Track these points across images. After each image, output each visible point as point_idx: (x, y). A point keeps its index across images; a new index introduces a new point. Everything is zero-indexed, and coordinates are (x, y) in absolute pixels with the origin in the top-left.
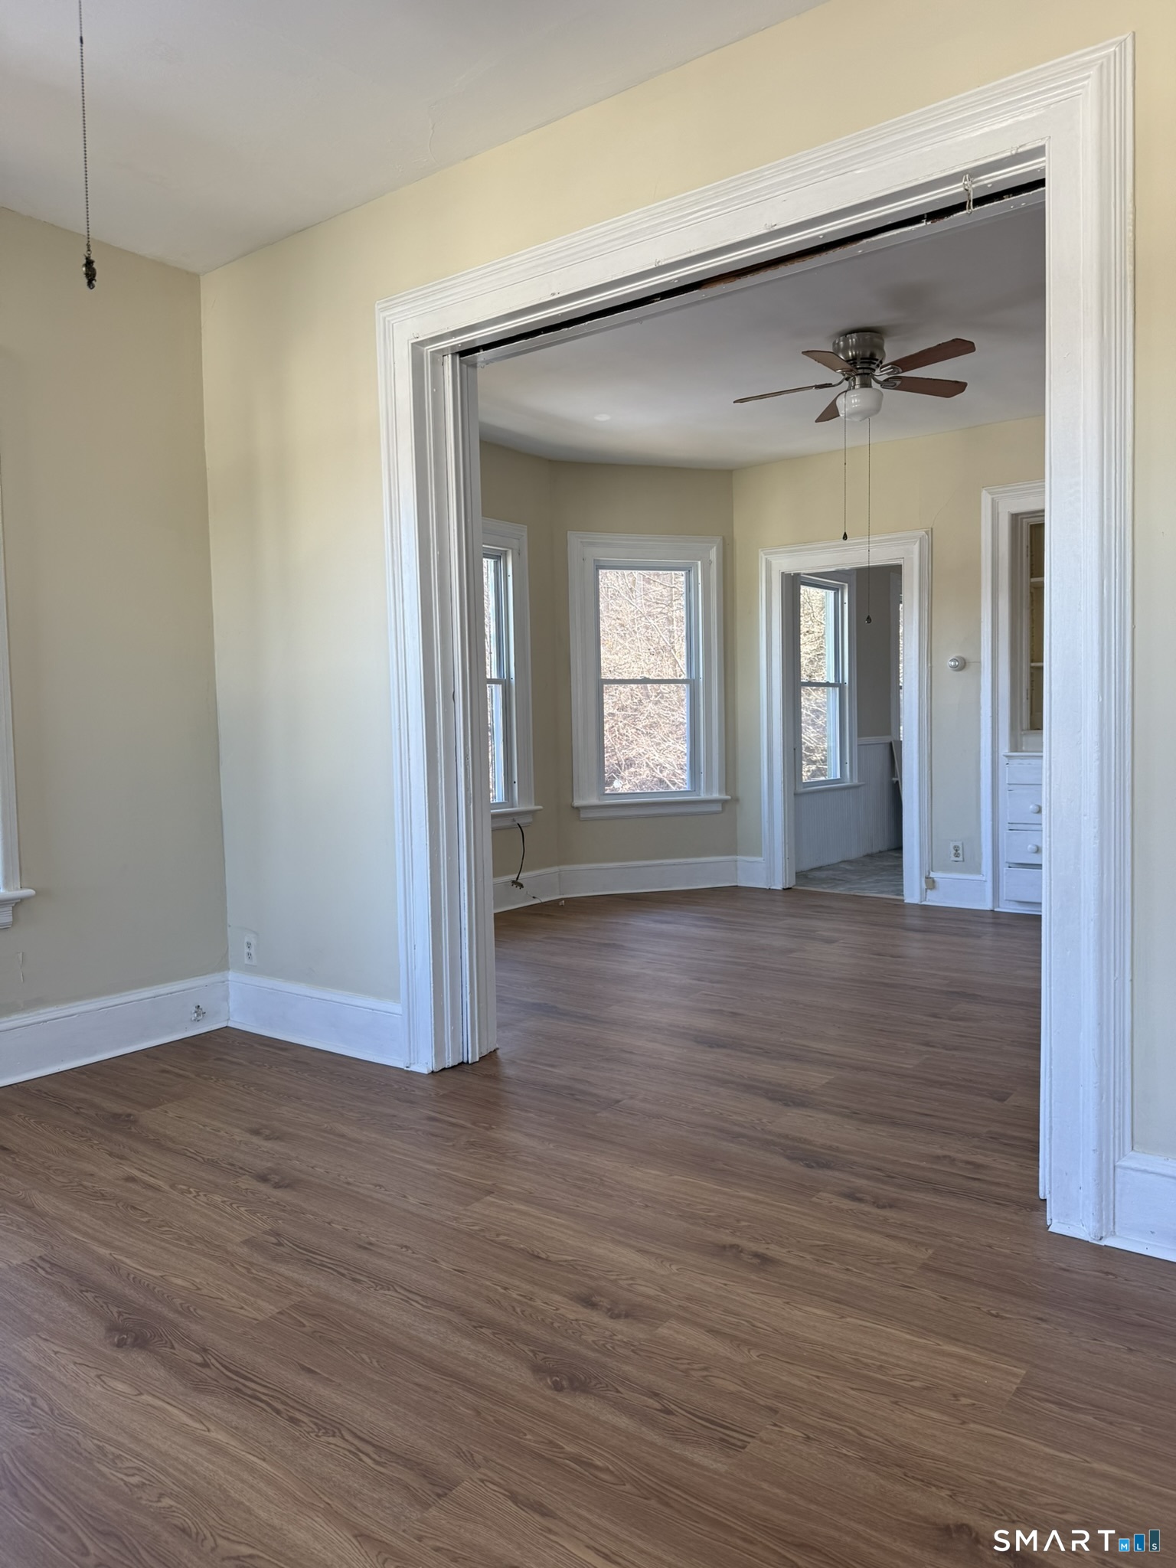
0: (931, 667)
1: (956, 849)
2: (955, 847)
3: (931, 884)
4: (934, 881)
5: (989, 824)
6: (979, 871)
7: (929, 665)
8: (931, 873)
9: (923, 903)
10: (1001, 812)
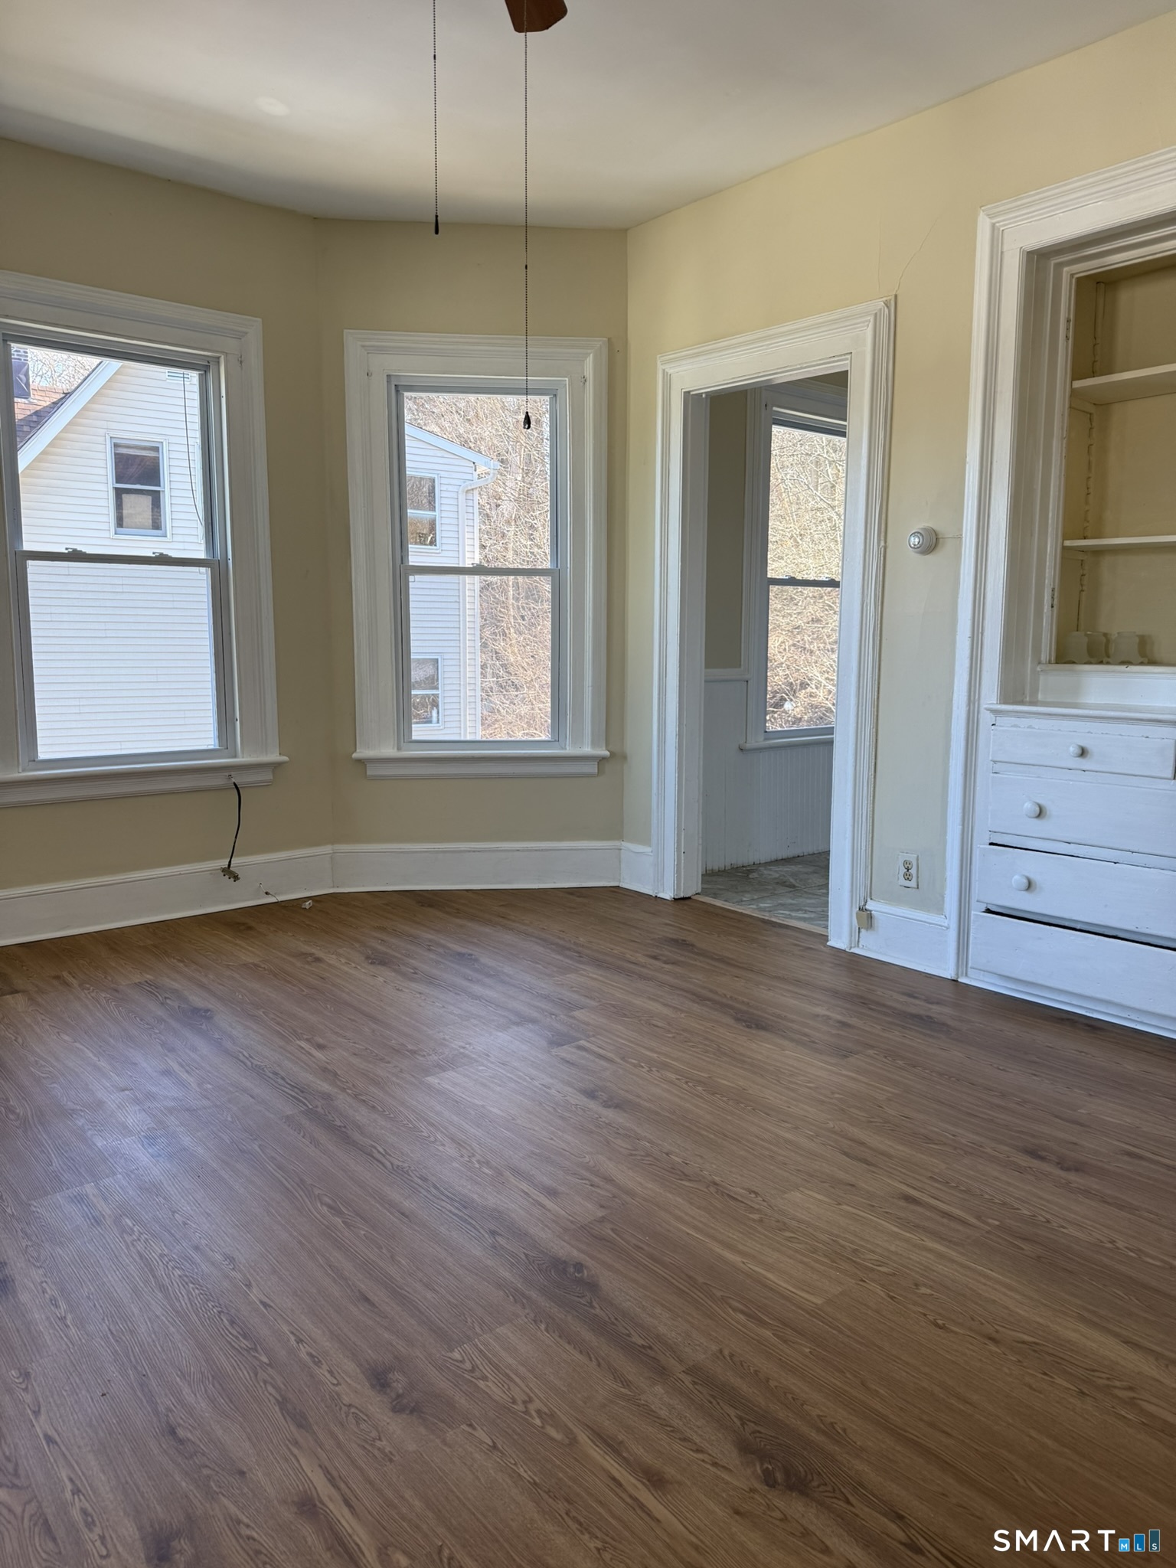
0: (885, 548)
1: (908, 867)
2: (905, 862)
3: (866, 919)
4: (870, 916)
5: (958, 829)
6: (939, 908)
7: (882, 543)
8: (869, 902)
9: (852, 950)
10: (979, 807)
